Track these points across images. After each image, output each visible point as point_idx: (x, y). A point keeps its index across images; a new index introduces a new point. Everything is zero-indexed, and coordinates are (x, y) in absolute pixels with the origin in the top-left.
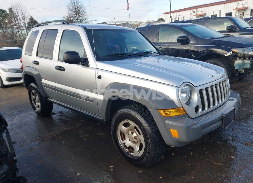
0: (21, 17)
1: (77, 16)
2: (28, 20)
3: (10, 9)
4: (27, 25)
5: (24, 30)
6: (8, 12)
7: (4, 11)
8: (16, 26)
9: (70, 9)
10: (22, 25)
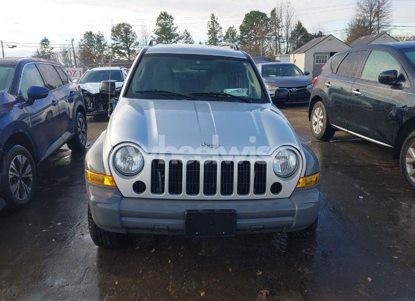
0: (284, 23)
1: (372, 20)
2: (293, 27)
3: (273, 13)
4: (290, 36)
5: (284, 42)
6: (269, 16)
7: (264, 15)
8: (275, 37)
9: (361, 7)
10: (284, 35)
